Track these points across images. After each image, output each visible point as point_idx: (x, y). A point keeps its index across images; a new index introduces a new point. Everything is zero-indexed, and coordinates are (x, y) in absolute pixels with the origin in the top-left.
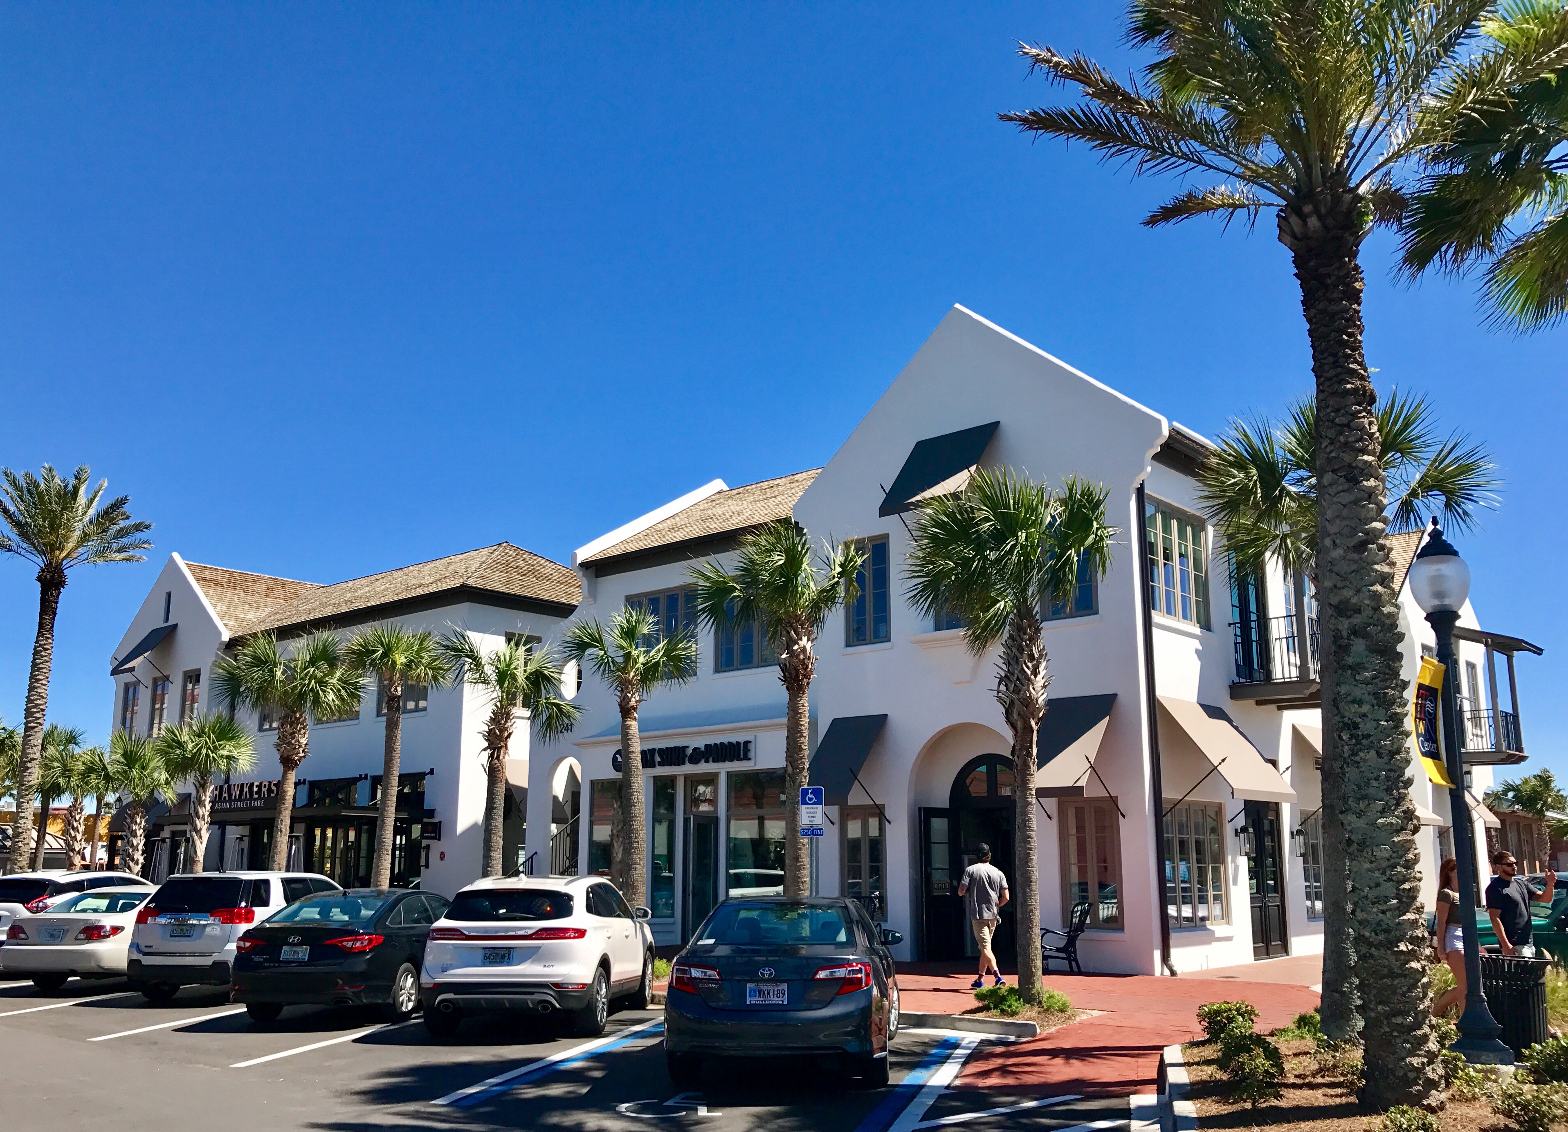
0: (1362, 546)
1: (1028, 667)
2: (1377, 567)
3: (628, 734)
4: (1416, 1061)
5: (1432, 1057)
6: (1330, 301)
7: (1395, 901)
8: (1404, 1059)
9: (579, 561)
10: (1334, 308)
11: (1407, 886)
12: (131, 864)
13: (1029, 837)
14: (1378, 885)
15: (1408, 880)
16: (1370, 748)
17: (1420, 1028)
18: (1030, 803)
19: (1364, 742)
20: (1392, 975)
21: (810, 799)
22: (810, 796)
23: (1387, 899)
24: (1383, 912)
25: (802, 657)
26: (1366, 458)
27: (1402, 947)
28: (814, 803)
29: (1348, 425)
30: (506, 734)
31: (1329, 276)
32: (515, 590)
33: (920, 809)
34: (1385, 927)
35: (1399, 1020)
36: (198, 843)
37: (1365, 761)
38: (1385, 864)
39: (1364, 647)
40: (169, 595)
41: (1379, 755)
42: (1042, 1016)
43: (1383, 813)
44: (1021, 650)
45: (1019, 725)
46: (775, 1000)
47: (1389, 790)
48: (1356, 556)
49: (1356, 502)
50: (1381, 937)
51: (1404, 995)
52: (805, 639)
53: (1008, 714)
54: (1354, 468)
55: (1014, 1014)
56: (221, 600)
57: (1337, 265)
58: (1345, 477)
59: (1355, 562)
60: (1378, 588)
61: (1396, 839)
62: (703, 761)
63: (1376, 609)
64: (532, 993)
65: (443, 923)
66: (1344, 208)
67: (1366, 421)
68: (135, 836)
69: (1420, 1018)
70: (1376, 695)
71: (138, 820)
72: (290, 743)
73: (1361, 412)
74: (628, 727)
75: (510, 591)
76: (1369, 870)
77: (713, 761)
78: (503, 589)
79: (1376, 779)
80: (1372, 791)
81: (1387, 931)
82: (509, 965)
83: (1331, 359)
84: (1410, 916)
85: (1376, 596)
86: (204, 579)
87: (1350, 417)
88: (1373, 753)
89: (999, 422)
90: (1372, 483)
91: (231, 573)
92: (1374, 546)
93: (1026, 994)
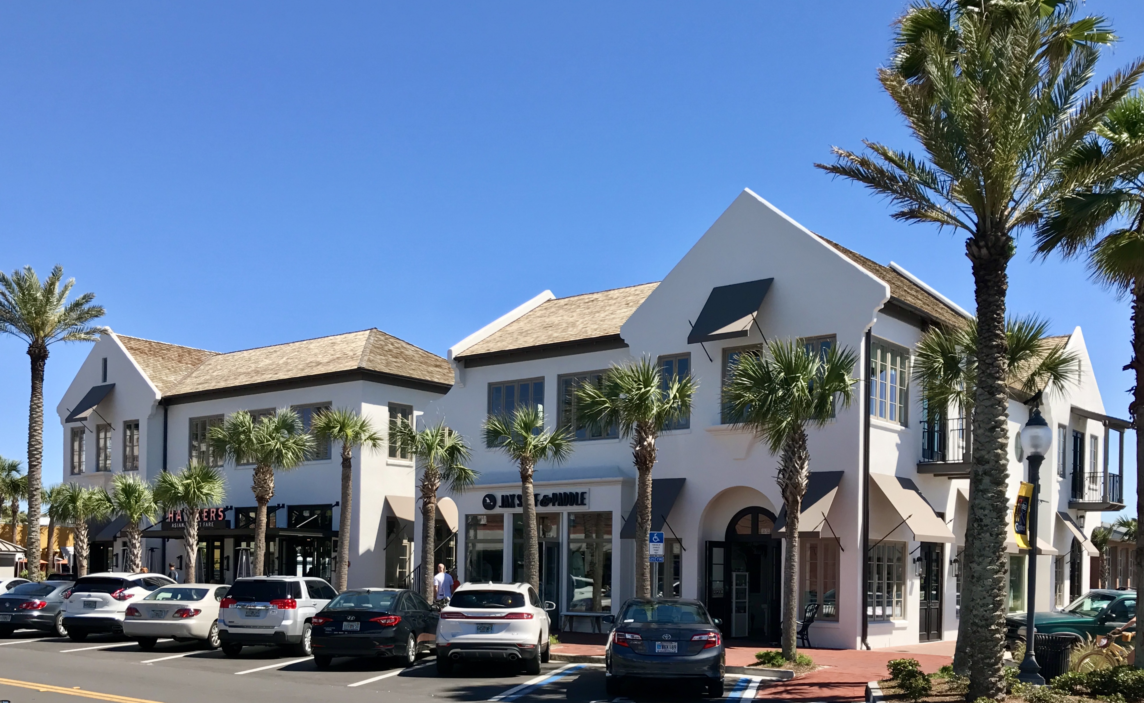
0: (993, 429)
1: (798, 464)
2: (999, 440)
3: (527, 492)
4: (993, 680)
5: (1001, 678)
6: (989, 295)
7: (991, 606)
8: (988, 679)
9: (453, 357)
10: (991, 299)
11: (998, 599)
13: (793, 565)
14: (984, 598)
15: (999, 596)
16: (987, 531)
17: (997, 665)
18: (795, 546)
19: (985, 528)
20: (987, 640)
21: (655, 539)
22: (655, 537)
23: (988, 605)
24: (986, 611)
25: (649, 449)
26: (1000, 382)
27: (993, 627)
28: (658, 542)
29: (992, 364)
30: (435, 488)
31: (990, 281)
32: (394, 371)
33: (706, 542)
34: (986, 618)
35: (987, 661)
36: (191, 554)
37: (984, 538)
38: (989, 588)
39: (988, 481)
40: (105, 361)
41: (991, 535)
42: (797, 667)
43: (990, 564)
44: (794, 453)
45: (790, 499)
46: (672, 650)
47: (994, 553)
48: (989, 434)
49: (992, 406)
50: (984, 623)
51: (991, 649)
52: (651, 437)
53: (784, 492)
54: (993, 387)
55: (780, 666)
56: (148, 366)
57: (994, 275)
58: (988, 392)
59: (989, 437)
60: (999, 451)
61: (995, 576)
62: (551, 504)
63: (997, 462)
64: (506, 649)
65: (448, 609)
66: (1001, 244)
67: (1001, 362)
68: (135, 548)
69: (998, 660)
70: (992, 505)
71: (136, 537)
72: (263, 487)
73: (999, 357)
74: (527, 488)
75: (391, 372)
76: (981, 591)
77: (559, 505)
78: (386, 370)
79: (989, 547)
80: (985, 553)
81: (986, 620)
82: (491, 633)
83: (987, 327)
84: (998, 613)
85: (998, 456)
86: (132, 348)
87: (993, 360)
88: (988, 534)
89: (773, 279)
90: (1001, 396)
91: (150, 343)
92: (999, 429)
93: (787, 656)
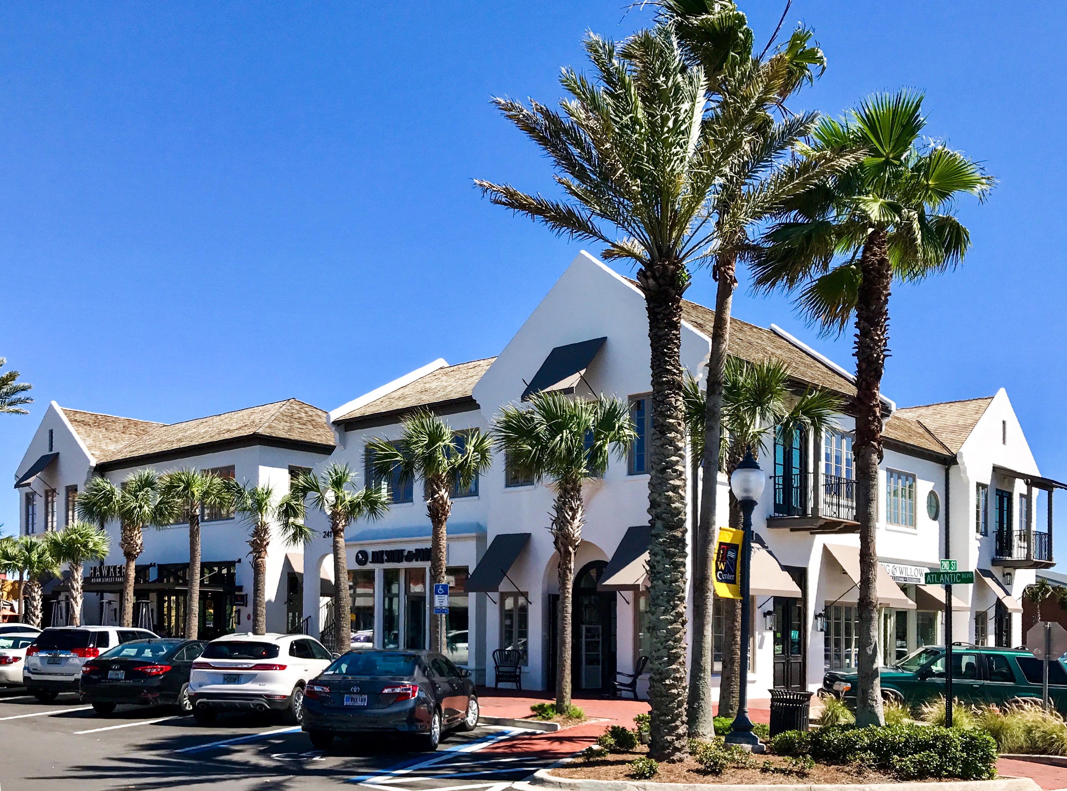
0: (663, 470)
1: (569, 515)
2: (671, 482)
3: (337, 546)
5: (679, 737)
6: (660, 329)
7: (666, 659)
8: (663, 737)
9: (332, 420)
10: (661, 333)
11: (674, 651)
12: (34, 618)
14: (659, 650)
15: (676, 648)
16: (659, 579)
17: (674, 722)
18: (568, 597)
19: (658, 576)
20: (662, 696)
21: (440, 591)
22: (440, 589)
23: (663, 657)
24: (660, 664)
25: (442, 502)
26: (671, 421)
27: (667, 682)
28: (442, 594)
29: (663, 401)
30: (265, 543)
31: (660, 315)
32: (295, 436)
33: (549, 595)
34: (660, 671)
35: (662, 718)
36: (75, 605)
37: (658, 586)
38: (663, 639)
39: (661, 525)
40: (51, 432)
41: (664, 582)
43: (664, 613)
44: (564, 503)
45: (562, 550)
46: (360, 703)
47: (668, 602)
48: (660, 476)
49: (662, 446)
50: (658, 677)
51: (667, 706)
52: (443, 491)
53: (556, 543)
54: (664, 426)
55: (548, 719)
57: (664, 309)
58: (659, 431)
59: (660, 478)
60: (670, 493)
61: (669, 627)
62: (415, 560)
63: (669, 505)
64: (255, 700)
65: (200, 659)
66: (670, 274)
67: (673, 399)
68: (35, 600)
69: (675, 717)
70: (664, 550)
71: (36, 590)
72: (129, 543)
73: (671, 394)
74: (337, 542)
75: (290, 437)
76: (656, 643)
78: (285, 436)
79: (662, 595)
80: (659, 602)
81: (660, 674)
83: (658, 363)
84: (674, 666)
85: (669, 498)
86: (75, 420)
87: (664, 397)
88: (660, 582)
90: (673, 435)
92: (670, 470)
